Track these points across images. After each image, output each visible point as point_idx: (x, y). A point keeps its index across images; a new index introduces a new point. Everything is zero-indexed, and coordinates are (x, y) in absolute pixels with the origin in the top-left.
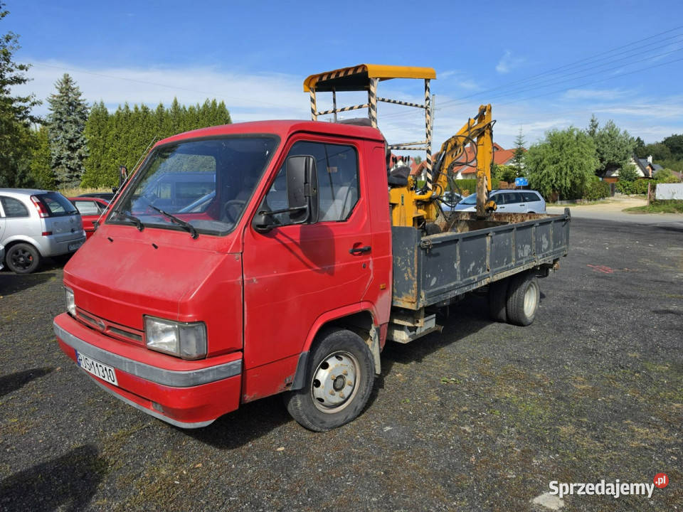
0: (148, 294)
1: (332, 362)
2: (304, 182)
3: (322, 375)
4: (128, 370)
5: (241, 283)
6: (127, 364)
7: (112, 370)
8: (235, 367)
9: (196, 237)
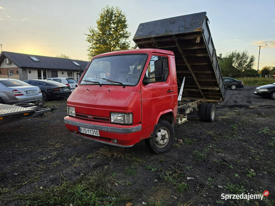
0: (112, 105)
1: (162, 130)
2: (161, 68)
3: (159, 134)
4: (105, 130)
5: (141, 101)
6: (105, 128)
7: (98, 131)
8: (140, 128)
9: (124, 87)
